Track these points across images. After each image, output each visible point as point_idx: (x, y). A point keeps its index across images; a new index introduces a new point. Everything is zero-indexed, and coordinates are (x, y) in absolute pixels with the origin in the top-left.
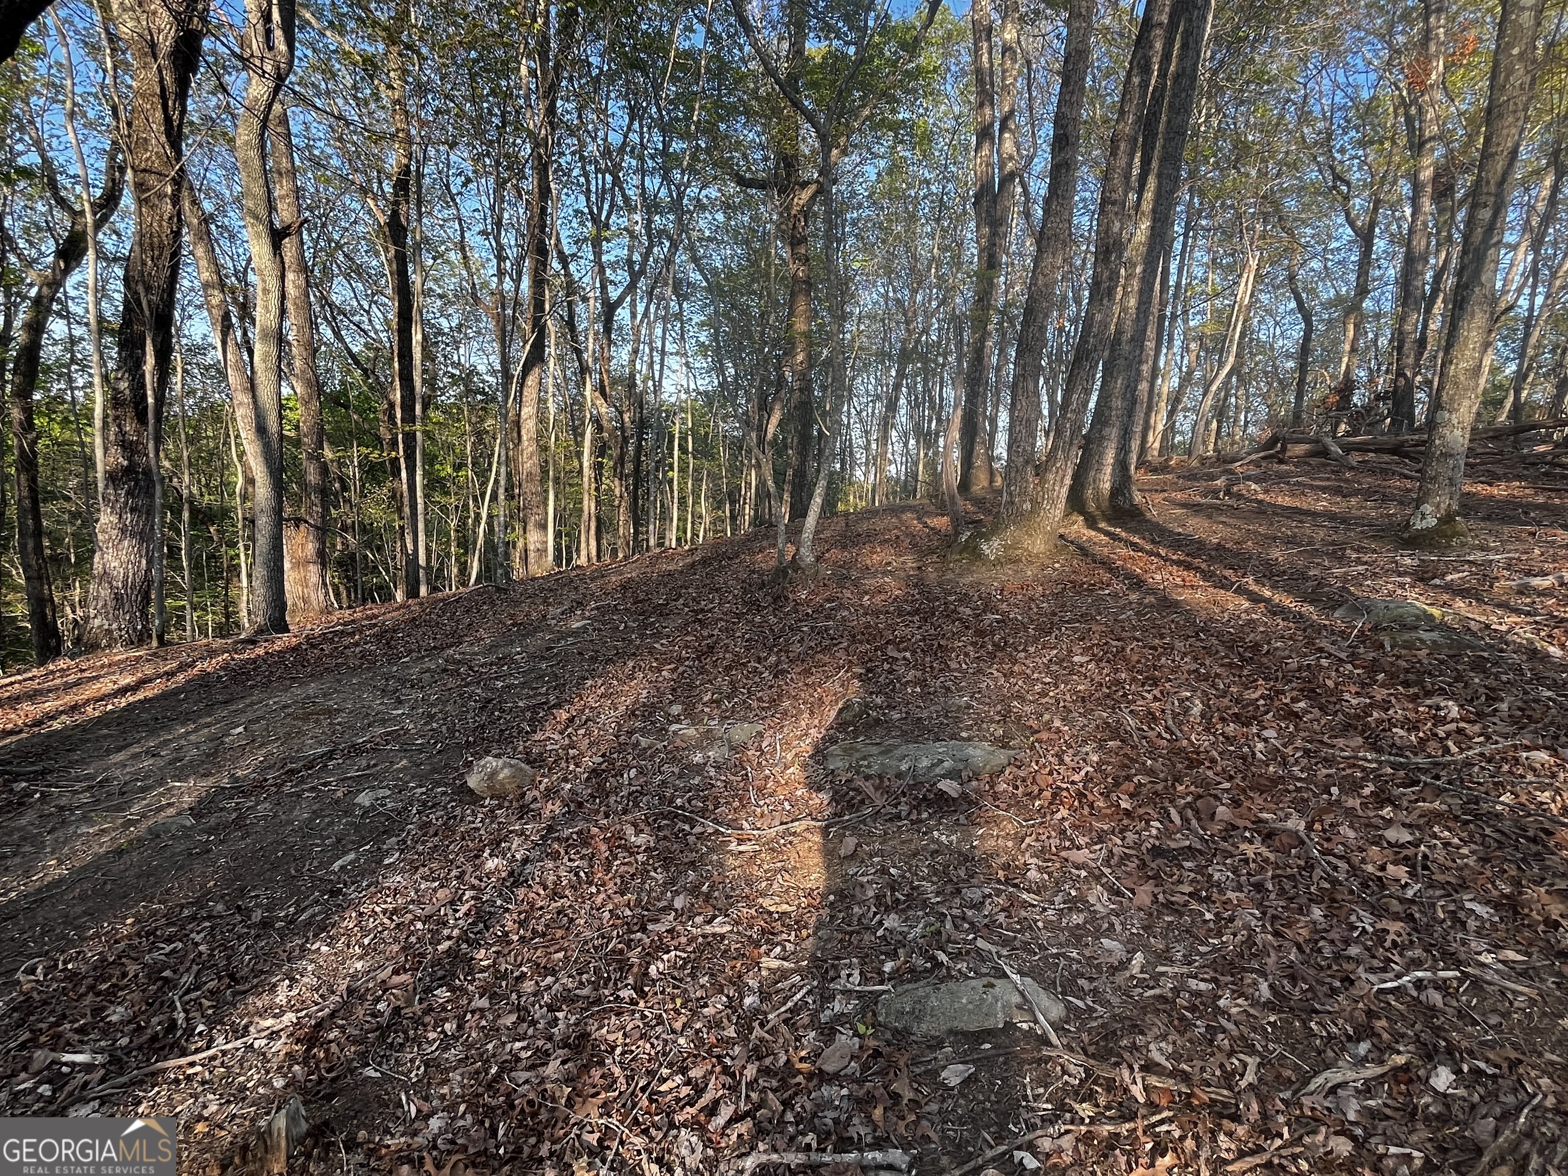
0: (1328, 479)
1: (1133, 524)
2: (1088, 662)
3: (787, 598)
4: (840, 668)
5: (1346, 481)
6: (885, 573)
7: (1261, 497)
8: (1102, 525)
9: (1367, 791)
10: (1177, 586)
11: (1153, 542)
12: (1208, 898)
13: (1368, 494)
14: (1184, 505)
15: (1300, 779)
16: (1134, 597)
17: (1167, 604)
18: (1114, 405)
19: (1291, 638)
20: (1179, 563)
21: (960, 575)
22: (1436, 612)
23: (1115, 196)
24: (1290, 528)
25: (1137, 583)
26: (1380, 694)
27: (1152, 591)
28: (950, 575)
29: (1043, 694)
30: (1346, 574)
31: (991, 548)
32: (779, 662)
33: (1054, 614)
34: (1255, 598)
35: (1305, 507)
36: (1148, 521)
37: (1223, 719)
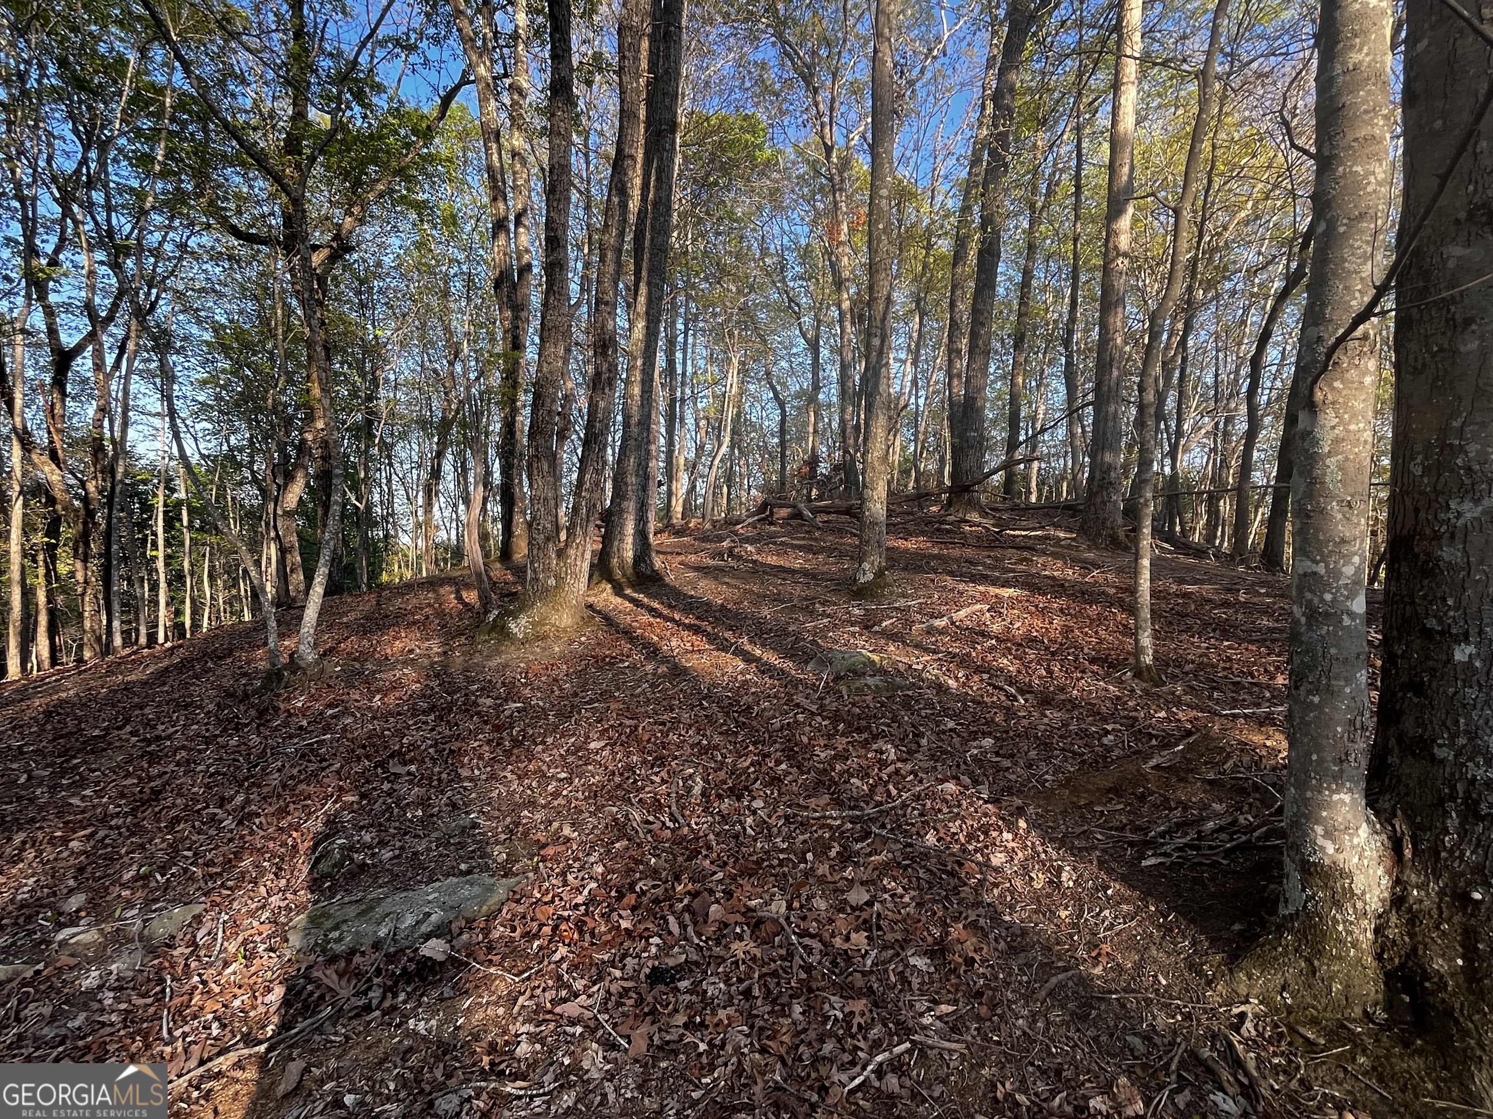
0: (803, 538)
1: (653, 590)
2: (602, 749)
3: (276, 709)
4: (326, 798)
5: (816, 540)
6: (405, 663)
7: (755, 557)
8: (628, 591)
9: (833, 853)
10: (687, 651)
11: (670, 606)
12: (702, 1024)
13: (829, 551)
14: (697, 569)
15: (782, 851)
16: (649, 668)
17: (678, 672)
18: (629, 481)
19: (775, 697)
20: (689, 627)
21: (489, 657)
22: (875, 658)
23: (606, 298)
24: (775, 586)
25: (653, 652)
26: (841, 742)
27: (665, 660)
28: (477, 659)
29: (556, 795)
30: (815, 627)
31: (518, 627)
32: (247, 802)
33: (576, 695)
34: (749, 658)
35: (787, 565)
36: (667, 585)
37: (719, 797)
